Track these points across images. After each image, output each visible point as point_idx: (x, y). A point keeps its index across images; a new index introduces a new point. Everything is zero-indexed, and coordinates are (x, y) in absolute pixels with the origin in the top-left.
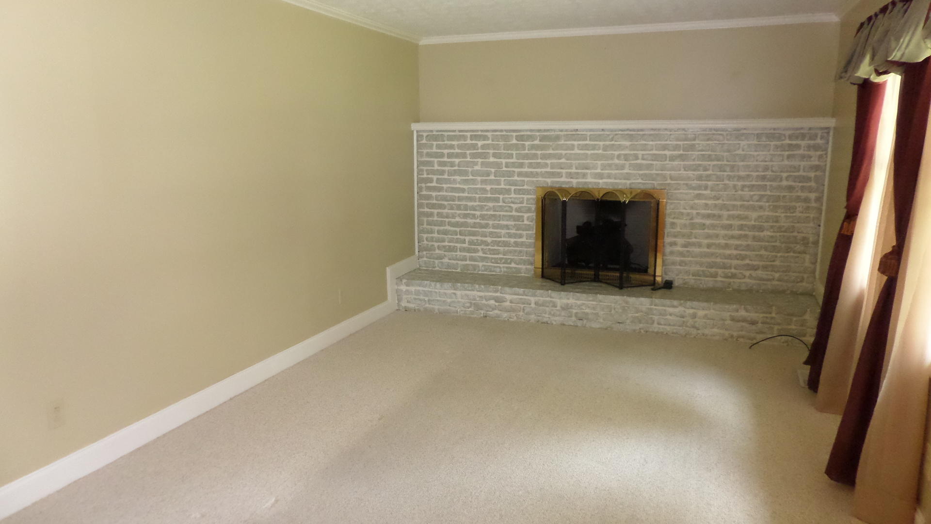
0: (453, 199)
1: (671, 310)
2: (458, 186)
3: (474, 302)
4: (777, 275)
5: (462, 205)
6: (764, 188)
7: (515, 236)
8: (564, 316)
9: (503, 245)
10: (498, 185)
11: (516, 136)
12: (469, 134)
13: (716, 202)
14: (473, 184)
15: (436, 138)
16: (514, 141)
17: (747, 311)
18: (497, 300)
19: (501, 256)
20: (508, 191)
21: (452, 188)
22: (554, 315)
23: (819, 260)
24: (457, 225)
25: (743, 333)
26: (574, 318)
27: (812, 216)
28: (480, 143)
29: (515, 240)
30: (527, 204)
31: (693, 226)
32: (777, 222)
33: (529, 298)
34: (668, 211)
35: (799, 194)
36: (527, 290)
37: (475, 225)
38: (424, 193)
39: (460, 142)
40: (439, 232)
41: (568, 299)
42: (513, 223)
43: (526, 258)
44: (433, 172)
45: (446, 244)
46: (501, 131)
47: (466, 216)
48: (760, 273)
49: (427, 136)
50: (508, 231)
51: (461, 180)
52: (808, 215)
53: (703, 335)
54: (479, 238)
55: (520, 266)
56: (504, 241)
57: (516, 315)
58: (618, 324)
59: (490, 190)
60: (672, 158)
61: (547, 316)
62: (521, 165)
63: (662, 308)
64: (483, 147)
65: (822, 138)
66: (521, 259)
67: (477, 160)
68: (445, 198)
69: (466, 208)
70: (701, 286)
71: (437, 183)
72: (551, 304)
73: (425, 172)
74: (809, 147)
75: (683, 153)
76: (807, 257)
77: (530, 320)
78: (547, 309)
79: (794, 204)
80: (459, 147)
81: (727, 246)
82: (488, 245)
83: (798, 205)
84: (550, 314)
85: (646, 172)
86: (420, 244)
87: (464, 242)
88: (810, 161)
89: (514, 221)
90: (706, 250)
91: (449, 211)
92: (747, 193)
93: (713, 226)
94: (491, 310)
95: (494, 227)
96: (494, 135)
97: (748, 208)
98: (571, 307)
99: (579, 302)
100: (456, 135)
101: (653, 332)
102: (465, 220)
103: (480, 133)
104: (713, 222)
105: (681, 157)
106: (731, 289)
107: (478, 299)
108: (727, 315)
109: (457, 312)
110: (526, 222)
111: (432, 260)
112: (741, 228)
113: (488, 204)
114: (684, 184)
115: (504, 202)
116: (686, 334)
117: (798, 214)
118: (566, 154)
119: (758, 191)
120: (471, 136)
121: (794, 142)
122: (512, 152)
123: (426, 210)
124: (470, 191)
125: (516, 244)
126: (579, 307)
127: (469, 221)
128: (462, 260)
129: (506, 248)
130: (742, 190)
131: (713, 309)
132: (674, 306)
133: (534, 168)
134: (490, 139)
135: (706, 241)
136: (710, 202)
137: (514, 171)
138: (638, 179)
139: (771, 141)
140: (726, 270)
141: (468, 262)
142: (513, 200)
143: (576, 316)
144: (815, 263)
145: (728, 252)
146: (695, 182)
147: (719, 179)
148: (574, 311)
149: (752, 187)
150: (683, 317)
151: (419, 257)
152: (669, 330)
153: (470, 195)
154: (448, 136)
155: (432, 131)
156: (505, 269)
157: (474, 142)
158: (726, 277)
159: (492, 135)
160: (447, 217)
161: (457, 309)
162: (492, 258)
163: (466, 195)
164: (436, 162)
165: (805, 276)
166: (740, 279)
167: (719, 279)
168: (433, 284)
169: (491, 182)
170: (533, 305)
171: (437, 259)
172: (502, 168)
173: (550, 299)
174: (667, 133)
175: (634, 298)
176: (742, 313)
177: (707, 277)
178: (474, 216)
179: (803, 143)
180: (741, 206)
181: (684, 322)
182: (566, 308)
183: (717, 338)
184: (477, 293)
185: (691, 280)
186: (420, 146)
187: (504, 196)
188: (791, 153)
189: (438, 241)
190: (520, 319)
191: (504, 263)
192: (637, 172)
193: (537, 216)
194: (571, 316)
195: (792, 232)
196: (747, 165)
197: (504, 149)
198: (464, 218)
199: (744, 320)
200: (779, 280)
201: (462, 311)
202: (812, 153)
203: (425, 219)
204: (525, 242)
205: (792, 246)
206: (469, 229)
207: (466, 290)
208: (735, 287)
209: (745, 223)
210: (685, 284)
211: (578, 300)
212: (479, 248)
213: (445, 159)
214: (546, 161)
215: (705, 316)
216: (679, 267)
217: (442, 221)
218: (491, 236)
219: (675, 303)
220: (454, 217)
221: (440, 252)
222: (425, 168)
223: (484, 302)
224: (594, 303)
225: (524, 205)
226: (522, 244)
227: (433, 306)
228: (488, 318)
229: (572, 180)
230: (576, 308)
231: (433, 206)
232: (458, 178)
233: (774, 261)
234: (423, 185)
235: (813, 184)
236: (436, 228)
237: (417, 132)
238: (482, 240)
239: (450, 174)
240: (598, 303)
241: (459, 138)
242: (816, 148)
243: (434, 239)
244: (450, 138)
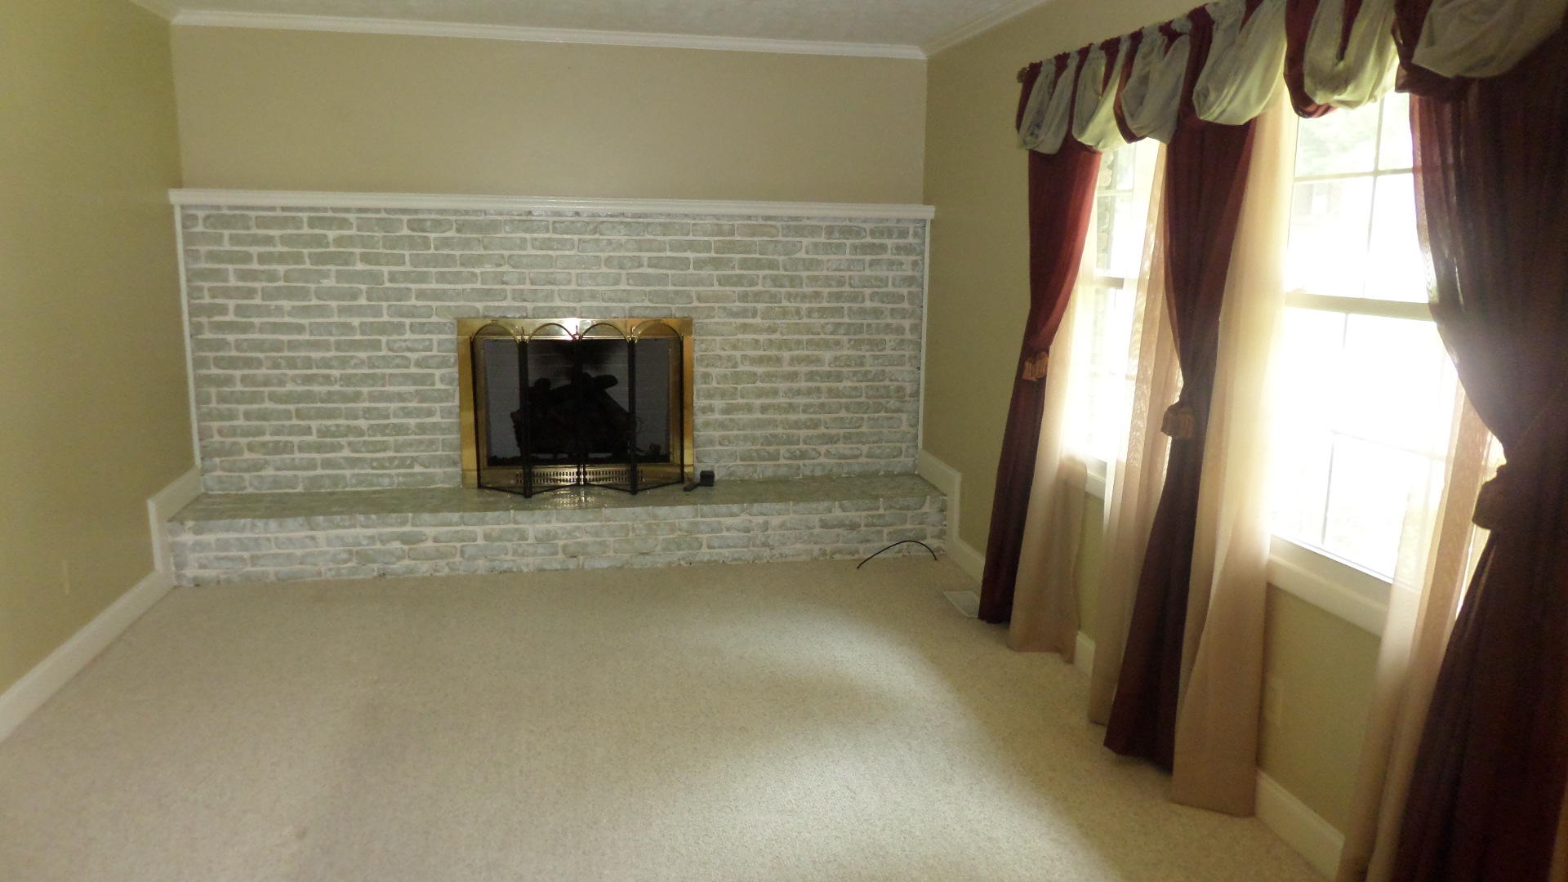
0: (277, 347)
1: (728, 521)
2: (287, 319)
3: (355, 549)
4: (865, 448)
5: (298, 357)
6: (838, 311)
7: (418, 413)
8: (542, 555)
9: (394, 433)
10: (375, 317)
11: (409, 221)
12: (304, 215)
13: (773, 337)
14: (322, 316)
15: (226, 222)
16: (405, 232)
17: (844, 509)
18: (405, 539)
19: (391, 454)
20: (399, 328)
21: (274, 324)
22: (523, 555)
23: (921, 420)
24: (289, 398)
25: (840, 545)
26: (561, 556)
27: (907, 353)
28: (332, 234)
29: (418, 420)
30: (439, 351)
31: (737, 377)
32: (862, 364)
33: (470, 528)
34: (697, 355)
35: (889, 320)
36: (467, 515)
37: (330, 397)
38: (207, 335)
39: (289, 232)
40: (248, 416)
41: (549, 522)
42: (412, 389)
43: (444, 453)
44: (227, 293)
45: (267, 438)
46: (378, 211)
47: (308, 380)
48: (842, 447)
49: (208, 217)
50: (401, 405)
51: (293, 307)
52: (901, 352)
53: (781, 555)
54: (342, 422)
55: (431, 470)
56: (395, 425)
57: (447, 564)
58: (642, 556)
59: (360, 326)
60: (700, 264)
61: (509, 557)
62: (422, 278)
63: (713, 519)
64: (339, 241)
65: (916, 235)
66: (434, 457)
67: (329, 267)
68: (259, 346)
69: (308, 363)
70: (755, 475)
71: (236, 315)
72: (517, 535)
73: (206, 292)
74: (899, 249)
75: (715, 255)
76: (904, 416)
77: (476, 571)
78: (509, 545)
79: (882, 336)
80: (285, 240)
81: (791, 408)
82: (361, 433)
83: (887, 338)
84: (515, 553)
85: (658, 288)
86: (204, 443)
87: (307, 431)
88: (901, 270)
89: (415, 384)
90: (759, 415)
91: (270, 372)
92: (816, 321)
93: (769, 377)
94: (394, 560)
95: (373, 398)
96: (362, 218)
97: (817, 345)
98: (555, 537)
99: (568, 526)
100: (277, 217)
101: (701, 562)
102: (307, 388)
103: (330, 214)
104: (769, 369)
105: (716, 263)
106: (801, 477)
107: (364, 543)
108: (815, 519)
109: (319, 574)
110: (439, 386)
111: (237, 474)
112: (811, 376)
113: (356, 354)
114: (719, 308)
115: (390, 349)
116: (755, 559)
117: (888, 352)
118: (510, 256)
119: (833, 317)
120: (310, 218)
121: (876, 241)
122: (402, 252)
123: (214, 371)
124: (315, 328)
125: (422, 429)
126: (569, 534)
127: (316, 388)
128: (305, 469)
129: (401, 438)
130: (809, 316)
131: (795, 512)
132: (732, 515)
133: (450, 283)
134: (355, 225)
135: (758, 402)
136: (762, 337)
137: (409, 289)
138: (643, 301)
139: (848, 239)
140: (792, 447)
141: (319, 472)
142: (409, 344)
143: (564, 551)
144: (914, 426)
145: (793, 417)
146: (737, 304)
147: (774, 298)
148: (561, 543)
149: (822, 311)
150: (749, 532)
151: (204, 471)
152: (727, 555)
153: (313, 338)
154: (257, 218)
155: (218, 207)
156: (401, 479)
157: (317, 231)
158: (793, 457)
159: (358, 218)
160: (266, 383)
161: (317, 568)
162: (373, 460)
163: (306, 337)
164: (231, 273)
165: (904, 446)
166: (813, 459)
167: (782, 461)
168: (260, 523)
169: (359, 311)
170: (480, 542)
171: (248, 470)
172: (383, 283)
173: (512, 526)
174: (689, 221)
175: (666, 508)
176: (837, 513)
177: (764, 460)
178: (327, 379)
179: (889, 242)
180: (809, 342)
181: (750, 539)
182: (546, 538)
183: (804, 557)
184: (361, 531)
185: (740, 468)
186: (189, 239)
187: (391, 338)
188: (874, 257)
189: (246, 433)
190: (458, 570)
191: (398, 467)
192: (642, 288)
193: (460, 372)
194: (556, 553)
195: (882, 380)
196: (814, 277)
197: (385, 247)
198: (303, 383)
199: (841, 525)
200: (869, 456)
201: (330, 570)
202: (902, 258)
203: (213, 391)
204: (438, 423)
205: (883, 401)
206: (319, 405)
207: (338, 527)
208: (808, 473)
209: (815, 369)
210: (731, 475)
211: (568, 521)
212: (343, 441)
213: (255, 266)
214: (472, 270)
215: (782, 526)
216: (718, 448)
217: (253, 392)
218: (367, 416)
219: (735, 508)
220: (281, 383)
221: (254, 456)
222: (206, 285)
223: (378, 546)
224: (597, 524)
225: (434, 352)
226: (435, 427)
227: (264, 568)
228: (388, 577)
229: (525, 304)
230: (564, 537)
231: (232, 363)
232: (286, 304)
233: (860, 427)
234: (204, 320)
235: (906, 305)
236: (242, 408)
237: (183, 207)
238: (348, 426)
239: (267, 295)
240: (603, 523)
241: (282, 223)
242: (908, 250)
243: (239, 431)
244: (263, 223)
